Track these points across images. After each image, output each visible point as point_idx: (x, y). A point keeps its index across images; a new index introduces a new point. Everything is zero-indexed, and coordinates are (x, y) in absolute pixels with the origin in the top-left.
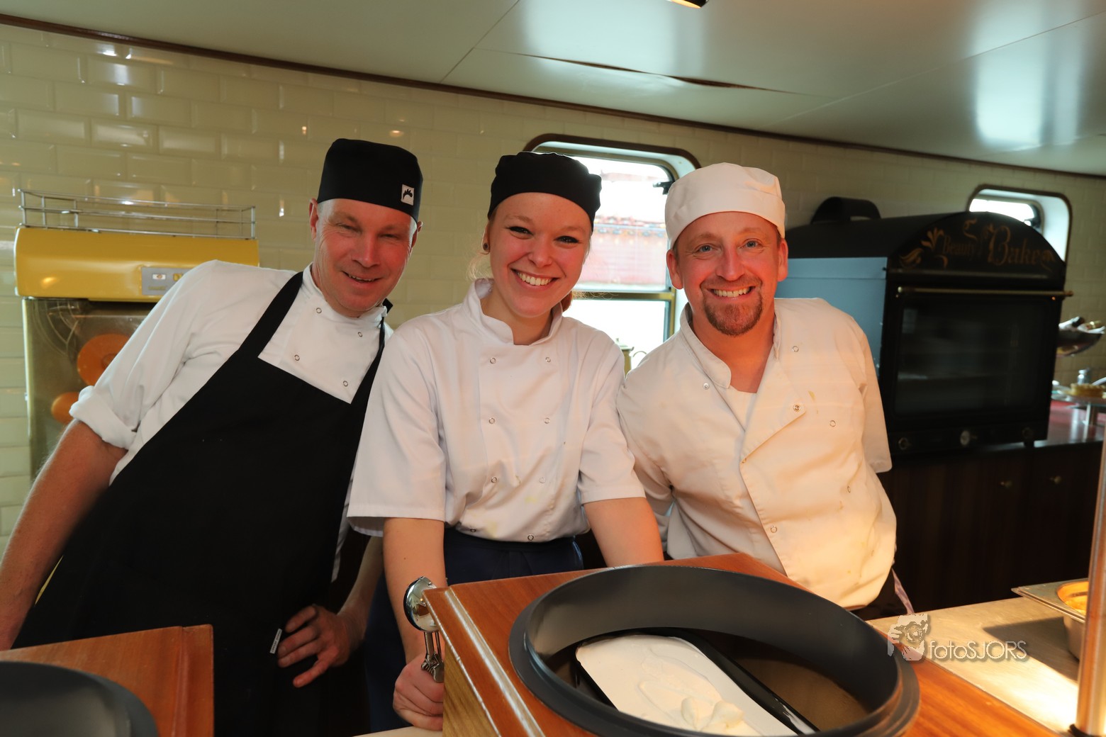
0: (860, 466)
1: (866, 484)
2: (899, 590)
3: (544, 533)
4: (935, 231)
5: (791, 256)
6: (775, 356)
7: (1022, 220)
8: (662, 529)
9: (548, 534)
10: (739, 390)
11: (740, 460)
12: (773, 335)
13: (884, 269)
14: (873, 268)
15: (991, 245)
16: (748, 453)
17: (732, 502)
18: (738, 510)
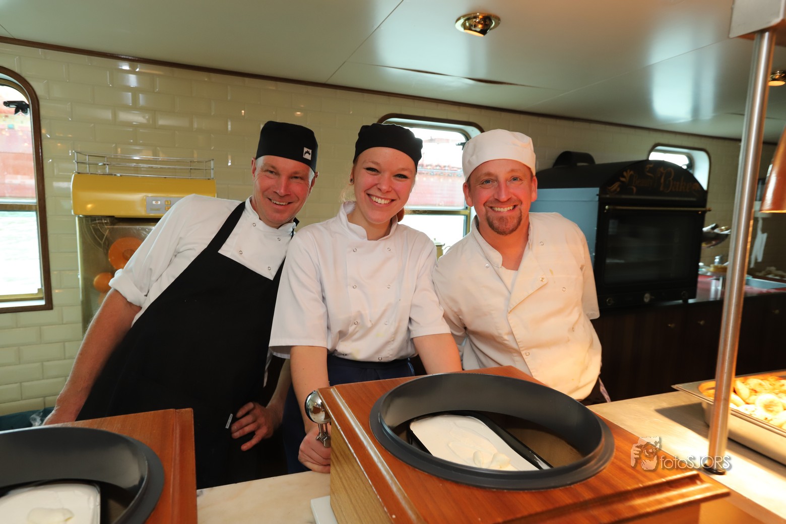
0: (580, 315)
1: (583, 326)
2: (603, 390)
3: (388, 355)
4: (628, 171)
5: (539, 187)
6: (529, 248)
7: (680, 165)
8: (461, 353)
9: (390, 356)
10: (507, 269)
11: (507, 311)
12: (528, 235)
13: (597, 195)
14: (590, 195)
15: (662, 180)
16: (512, 307)
17: (502, 337)
18: (506, 342)
